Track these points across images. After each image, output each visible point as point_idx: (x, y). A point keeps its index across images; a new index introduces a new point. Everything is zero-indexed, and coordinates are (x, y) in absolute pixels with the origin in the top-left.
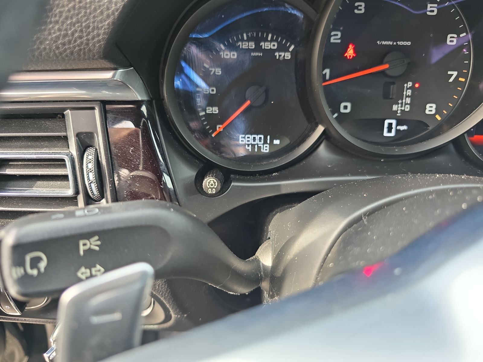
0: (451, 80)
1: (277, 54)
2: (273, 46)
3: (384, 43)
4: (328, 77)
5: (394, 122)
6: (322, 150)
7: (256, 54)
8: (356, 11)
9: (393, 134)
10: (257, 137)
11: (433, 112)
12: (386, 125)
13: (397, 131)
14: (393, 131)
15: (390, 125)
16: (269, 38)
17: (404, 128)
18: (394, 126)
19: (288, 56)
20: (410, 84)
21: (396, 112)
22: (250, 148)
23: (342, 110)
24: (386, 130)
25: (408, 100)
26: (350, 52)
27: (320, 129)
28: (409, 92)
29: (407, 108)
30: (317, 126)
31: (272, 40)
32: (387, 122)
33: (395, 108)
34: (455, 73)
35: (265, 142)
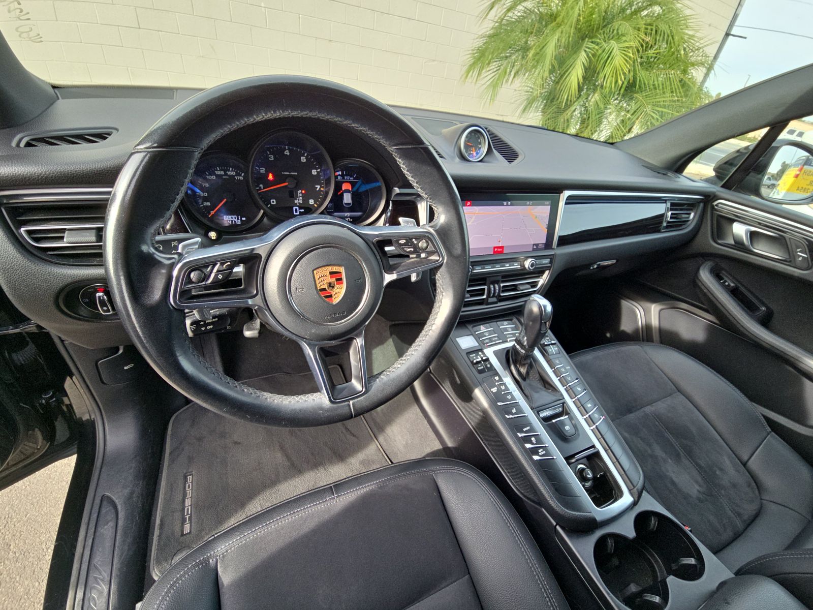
0: (318, 189)
1: (236, 177)
2: (233, 173)
3: (285, 173)
4: (262, 188)
5: (297, 208)
6: (265, 219)
7: (225, 177)
8: (270, 159)
9: (298, 213)
10: (234, 217)
11: (313, 203)
12: (294, 210)
13: (300, 212)
14: (298, 212)
15: (296, 209)
16: (231, 170)
17: (303, 210)
18: (298, 210)
19: (242, 178)
20: (300, 191)
21: (296, 203)
22: (230, 222)
23: (272, 203)
24: (294, 212)
25: (301, 198)
26: (271, 177)
27: (262, 211)
28: (301, 195)
29: (301, 202)
30: (260, 210)
31: (232, 171)
32: (294, 208)
33: (296, 202)
34: (318, 187)
35: (238, 219)
